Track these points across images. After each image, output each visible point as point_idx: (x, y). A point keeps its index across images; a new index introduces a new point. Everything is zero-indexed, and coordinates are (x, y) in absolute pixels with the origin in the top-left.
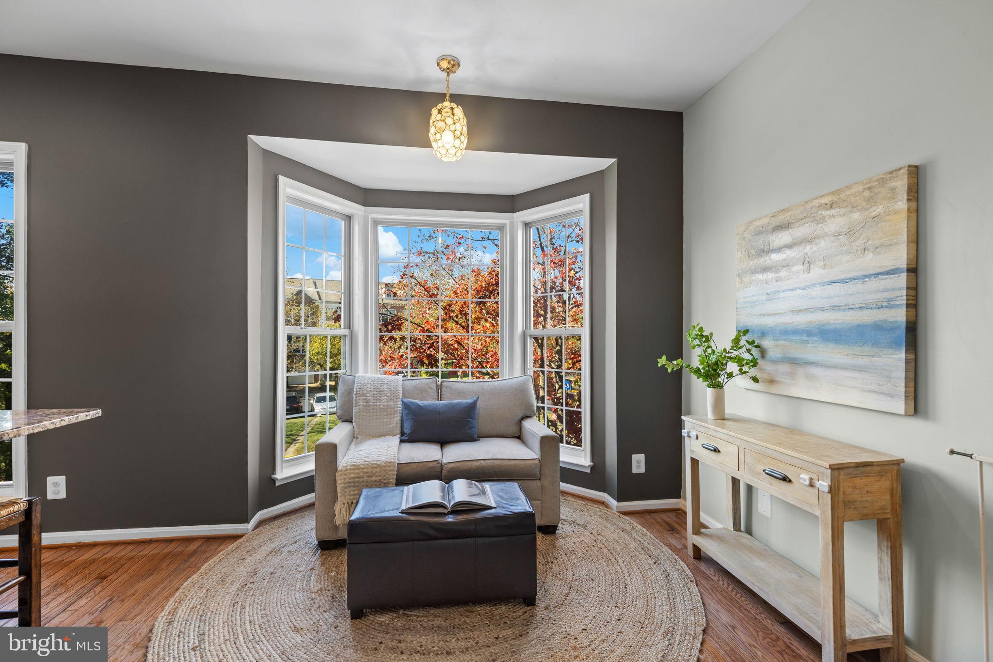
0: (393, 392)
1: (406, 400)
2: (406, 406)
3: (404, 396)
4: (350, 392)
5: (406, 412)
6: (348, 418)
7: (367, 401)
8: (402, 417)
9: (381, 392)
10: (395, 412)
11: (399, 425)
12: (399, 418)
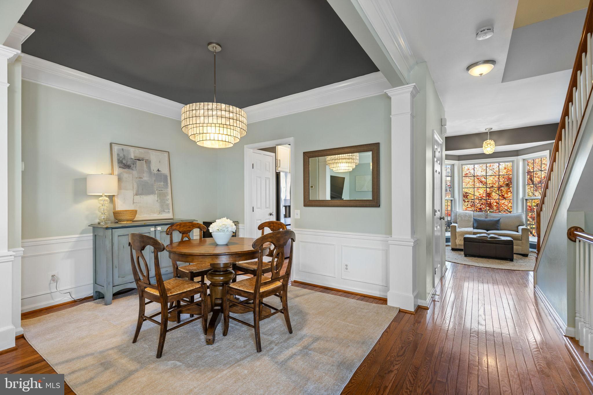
0: (470, 216)
1: (474, 218)
2: (474, 219)
3: (473, 217)
4: (456, 215)
5: (475, 221)
6: (455, 222)
7: (462, 218)
8: (473, 223)
9: (466, 216)
10: (471, 222)
11: (472, 225)
12: (472, 223)
